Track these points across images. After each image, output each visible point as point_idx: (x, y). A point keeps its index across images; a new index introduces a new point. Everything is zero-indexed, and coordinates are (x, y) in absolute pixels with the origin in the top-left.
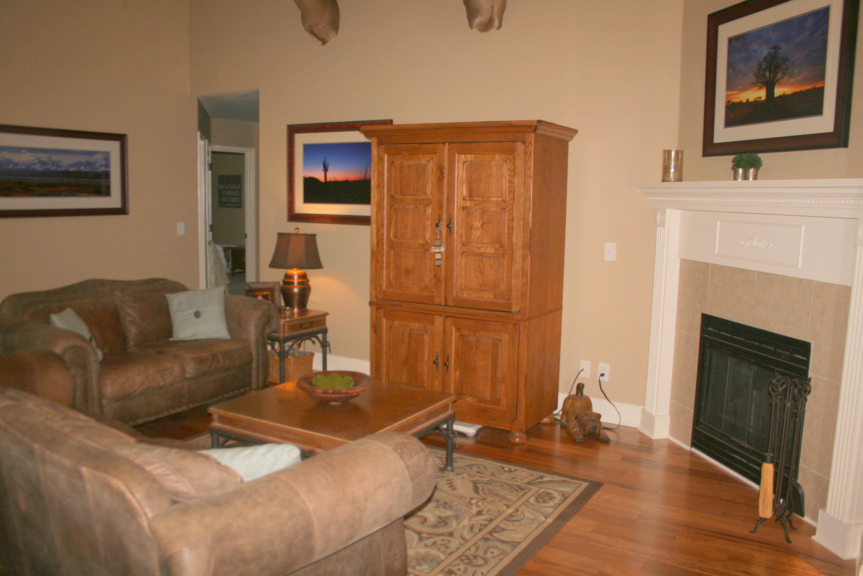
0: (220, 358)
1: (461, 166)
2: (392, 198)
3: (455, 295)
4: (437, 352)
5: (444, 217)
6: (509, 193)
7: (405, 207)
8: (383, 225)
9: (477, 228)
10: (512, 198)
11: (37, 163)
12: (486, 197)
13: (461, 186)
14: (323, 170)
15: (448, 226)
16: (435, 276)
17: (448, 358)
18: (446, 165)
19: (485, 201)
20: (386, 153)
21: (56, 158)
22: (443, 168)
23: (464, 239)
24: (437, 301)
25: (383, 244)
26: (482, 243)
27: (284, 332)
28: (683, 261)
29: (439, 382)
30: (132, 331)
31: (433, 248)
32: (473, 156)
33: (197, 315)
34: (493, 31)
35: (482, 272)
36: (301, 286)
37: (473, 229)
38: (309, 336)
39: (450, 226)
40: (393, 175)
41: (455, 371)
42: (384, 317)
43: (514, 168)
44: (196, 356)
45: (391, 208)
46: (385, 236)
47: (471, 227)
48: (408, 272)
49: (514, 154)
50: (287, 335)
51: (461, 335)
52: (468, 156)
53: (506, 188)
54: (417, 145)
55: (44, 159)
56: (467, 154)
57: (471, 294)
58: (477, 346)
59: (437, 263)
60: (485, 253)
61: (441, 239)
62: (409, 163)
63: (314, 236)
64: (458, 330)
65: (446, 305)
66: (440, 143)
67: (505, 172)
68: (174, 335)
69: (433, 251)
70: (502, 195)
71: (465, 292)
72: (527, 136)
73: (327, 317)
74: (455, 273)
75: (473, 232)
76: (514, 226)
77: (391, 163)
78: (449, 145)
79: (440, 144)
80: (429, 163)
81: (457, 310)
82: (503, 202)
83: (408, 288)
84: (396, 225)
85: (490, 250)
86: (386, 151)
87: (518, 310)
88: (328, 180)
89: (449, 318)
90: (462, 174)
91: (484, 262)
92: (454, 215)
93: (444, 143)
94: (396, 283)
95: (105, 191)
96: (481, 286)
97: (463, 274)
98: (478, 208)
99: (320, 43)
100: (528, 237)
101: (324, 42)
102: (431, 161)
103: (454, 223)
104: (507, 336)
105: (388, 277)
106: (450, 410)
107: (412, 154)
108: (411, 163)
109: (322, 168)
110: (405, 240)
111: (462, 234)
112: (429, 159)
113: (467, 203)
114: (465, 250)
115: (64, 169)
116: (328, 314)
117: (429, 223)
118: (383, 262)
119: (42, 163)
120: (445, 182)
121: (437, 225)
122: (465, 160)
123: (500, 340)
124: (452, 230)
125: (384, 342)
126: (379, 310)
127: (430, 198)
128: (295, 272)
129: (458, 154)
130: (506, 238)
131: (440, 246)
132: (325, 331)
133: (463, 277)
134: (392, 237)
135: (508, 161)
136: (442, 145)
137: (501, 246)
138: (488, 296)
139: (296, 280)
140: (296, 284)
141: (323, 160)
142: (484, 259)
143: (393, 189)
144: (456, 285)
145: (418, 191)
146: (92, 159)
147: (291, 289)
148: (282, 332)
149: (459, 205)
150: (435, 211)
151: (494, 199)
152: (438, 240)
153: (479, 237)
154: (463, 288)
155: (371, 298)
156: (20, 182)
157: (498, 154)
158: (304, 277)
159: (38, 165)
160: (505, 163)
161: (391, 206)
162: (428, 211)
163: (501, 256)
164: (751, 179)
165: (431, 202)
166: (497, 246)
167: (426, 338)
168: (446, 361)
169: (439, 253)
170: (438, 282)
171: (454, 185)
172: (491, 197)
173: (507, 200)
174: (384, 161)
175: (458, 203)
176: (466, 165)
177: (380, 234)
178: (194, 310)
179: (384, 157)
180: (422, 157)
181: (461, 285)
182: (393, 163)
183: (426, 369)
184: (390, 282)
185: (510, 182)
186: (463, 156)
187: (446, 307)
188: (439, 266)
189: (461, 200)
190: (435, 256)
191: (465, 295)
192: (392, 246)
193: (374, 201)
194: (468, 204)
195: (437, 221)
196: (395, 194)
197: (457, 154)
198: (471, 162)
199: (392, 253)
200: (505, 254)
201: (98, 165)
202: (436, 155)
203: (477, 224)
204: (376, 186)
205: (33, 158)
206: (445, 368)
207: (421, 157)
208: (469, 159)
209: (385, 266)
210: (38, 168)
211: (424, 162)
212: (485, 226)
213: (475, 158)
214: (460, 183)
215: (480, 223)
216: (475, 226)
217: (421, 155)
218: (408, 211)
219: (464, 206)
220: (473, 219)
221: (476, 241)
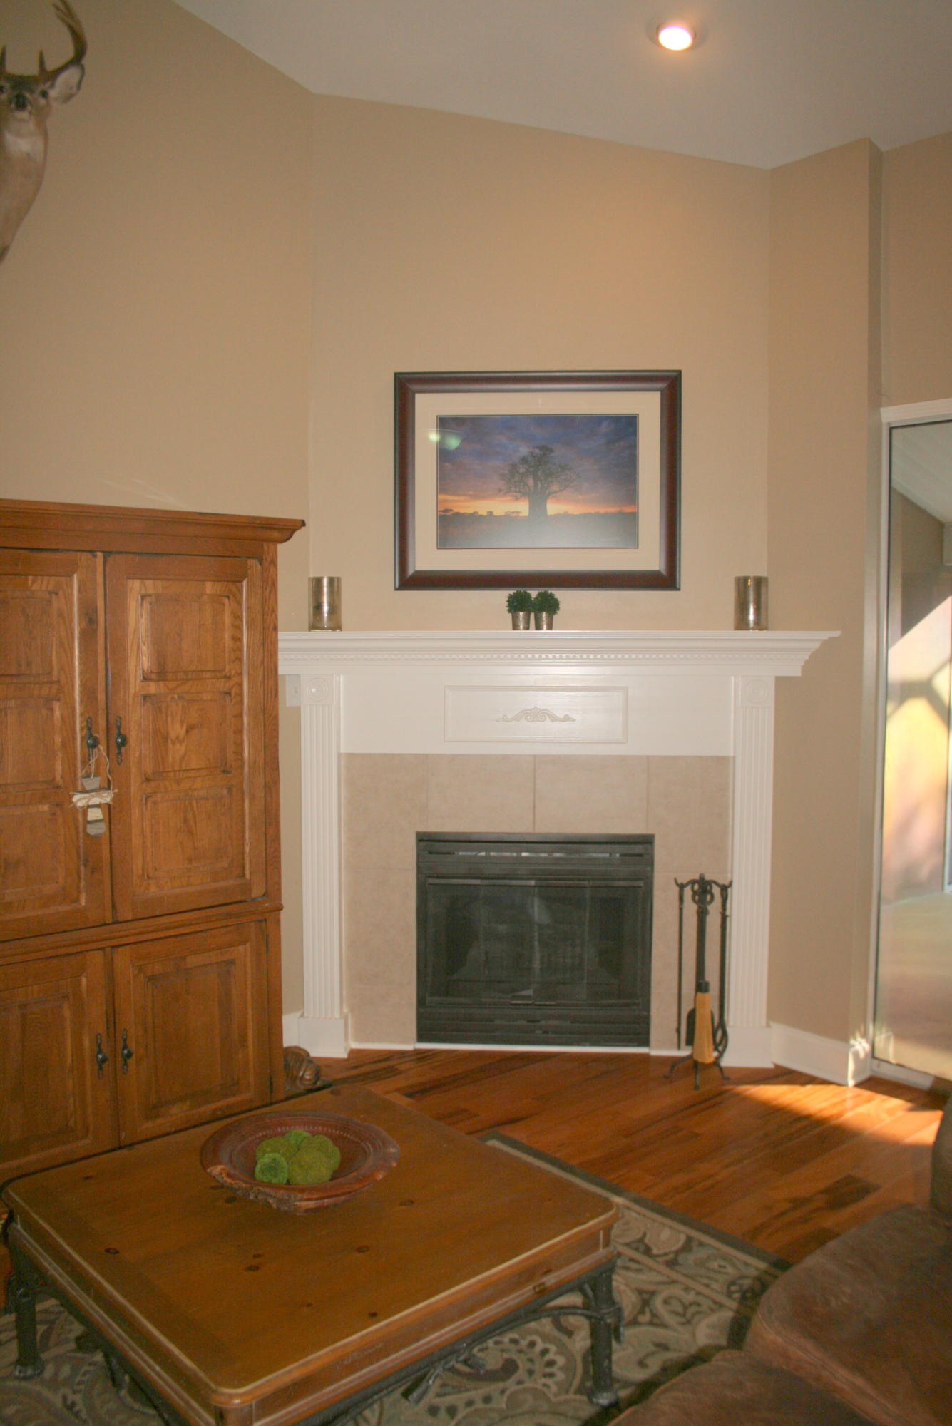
1: (138, 604)
3: (133, 895)
4: (97, 1035)
5: (101, 721)
6: (233, 661)
9: (178, 740)
10: (240, 671)
12: (196, 671)
13: (136, 651)
16: (83, 861)
17: (125, 1040)
19: (189, 680)
22: (96, 611)
23: (149, 766)
24: (91, 917)
26: (189, 770)
31: (78, 796)
32: (159, 583)
35: (191, 833)
37: (169, 741)
39: (119, 740)
47: (166, 738)
49: (242, 581)
51: (150, 980)
52: (149, 583)
53: (229, 652)
54: (23, 552)
56: (145, 578)
57: (166, 882)
58: (187, 992)
59: (91, 829)
60: (192, 790)
61: (99, 774)
64: (140, 969)
65: (115, 922)
66: (83, 551)
67: (228, 618)
70: (224, 666)
71: (152, 883)
72: (266, 548)
76: (246, 728)
79: (85, 554)
80: (53, 596)
81: (143, 926)
82: (223, 680)
85: (202, 783)
87: (262, 893)
89: (120, 949)
90: (140, 623)
91: (195, 809)
96: (189, 862)
97: (148, 844)
98: (176, 696)
104: (247, 948)
107: (5, 574)
111: (145, 755)
112: (52, 588)
113: (149, 686)
114: (152, 790)
117: (58, 739)
120: (100, 641)
123: (232, 962)
127: (60, 679)
129: (128, 578)
130: (232, 752)
131: (100, 789)
135: (229, 596)
136: (90, 555)
137: (224, 771)
138: (201, 880)
142: (196, 802)
144: (133, 871)
145: (29, 664)
149: (136, 692)
151: (208, 675)
152: (91, 776)
153: (182, 758)
154: (152, 873)
157: (210, 581)
162: (57, 712)
163: (225, 791)
165: (60, 690)
166: (219, 771)
169: (95, 806)
170: (94, 871)
172: (203, 671)
173: (230, 676)
175: (130, 688)
180: (33, 581)
181: (145, 869)
185: (236, 639)
186: (139, 583)
187: (114, 926)
189: (139, 681)
190: (85, 813)
191: (154, 890)
194: (152, 688)
197: (125, 579)
198: (158, 596)
200: (234, 786)
202: (72, 578)
206: (120, 1063)
208: (151, 591)
211: (40, 593)
213: (164, 588)
214: (133, 644)
215: (185, 728)
216: (173, 735)
217: (30, 578)
218: (6, 715)
219: (144, 693)
220: (169, 719)
221: (176, 768)
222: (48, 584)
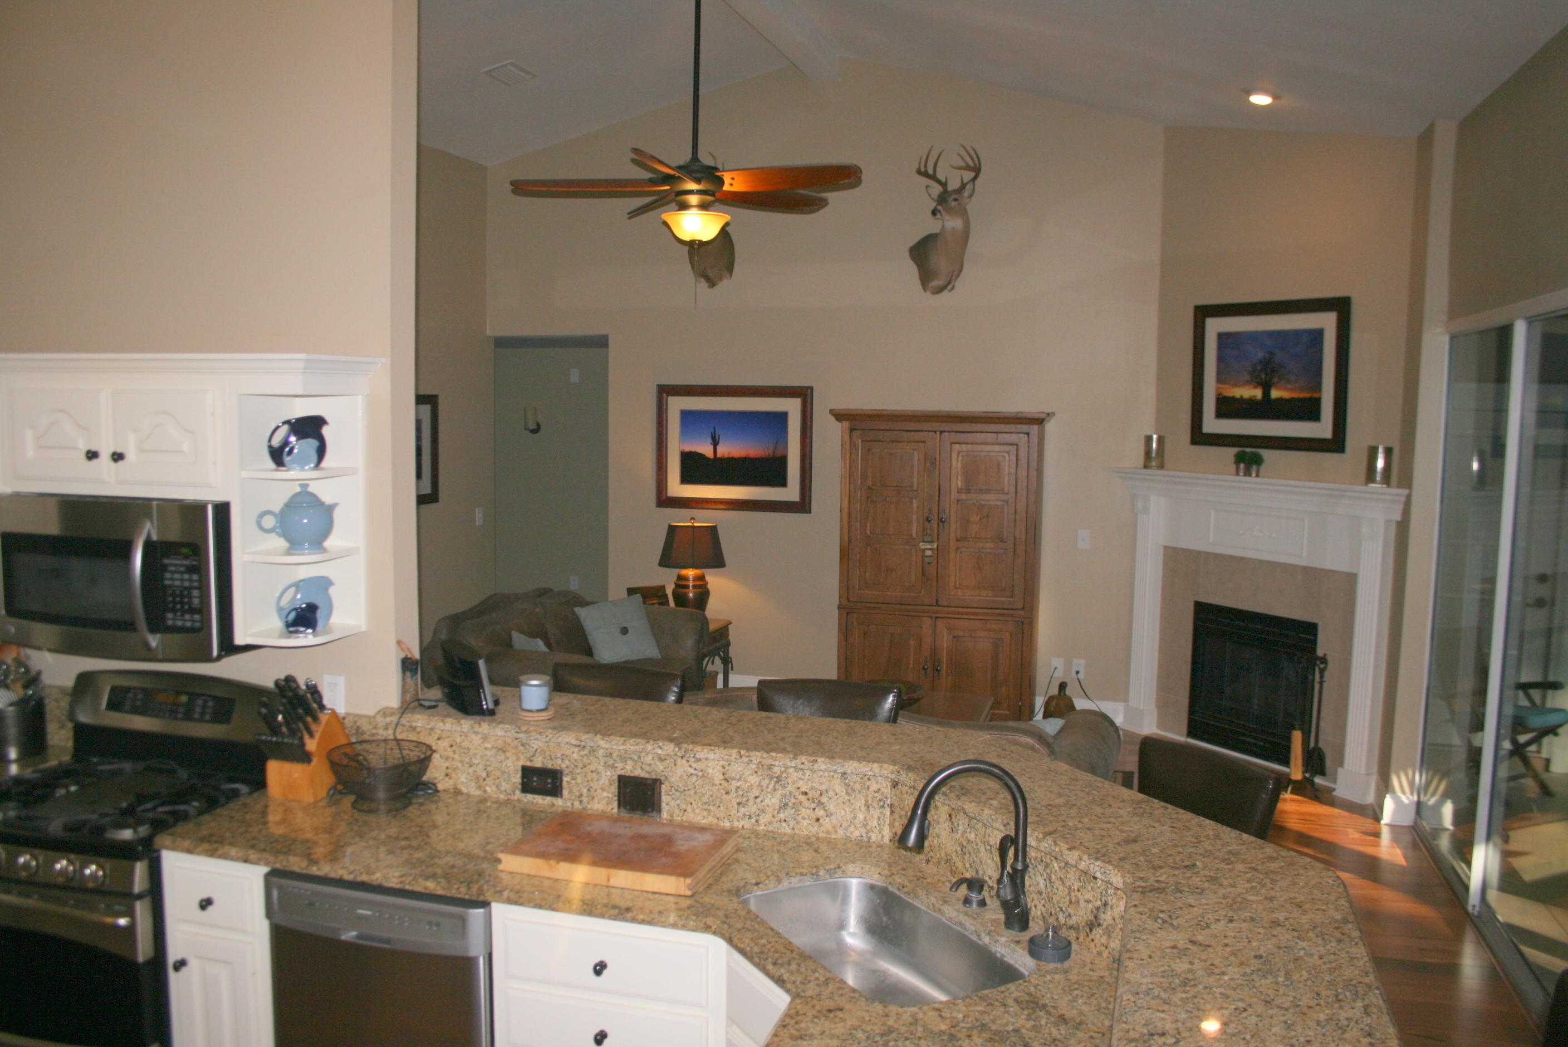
1: (955, 456)
2: (869, 489)
3: (947, 594)
4: (925, 657)
5: (935, 510)
6: (1010, 486)
7: (886, 499)
8: (856, 519)
9: (975, 523)
10: (1015, 491)
12: (986, 490)
13: (956, 478)
14: (712, 444)
15: (939, 520)
16: (923, 574)
17: (939, 663)
18: (937, 456)
19: (983, 494)
20: (860, 439)
23: (959, 534)
24: (926, 601)
25: (857, 540)
26: (980, 539)
28: (1166, 548)
31: (921, 544)
32: (969, 446)
33: (624, 631)
35: (980, 569)
36: (697, 590)
37: (970, 524)
39: (944, 520)
40: (870, 464)
41: (948, 676)
42: (857, 621)
43: (1016, 460)
45: (868, 500)
46: (859, 531)
47: (968, 521)
48: (890, 571)
49: (1017, 445)
51: (954, 637)
52: (964, 446)
54: (900, 433)
56: (963, 444)
57: (967, 592)
58: (974, 649)
59: (927, 560)
60: (983, 549)
61: (932, 535)
62: (891, 452)
64: (950, 631)
65: (937, 604)
66: (930, 432)
67: (1007, 464)
69: (922, 547)
70: (1004, 488)
71: (959, 591)
72: (1030, 427)
73: (730, 628)
74: (948, 570)
75: (970, 526)
76: (1017, 520)
78: (941, 434)
80: (914, 453)
81: (951, 610)
82: (1005, 495)
83: (889, 588)
84: (875, 520)
85: (989, 546)
87: (1021, 608)
88: (719, 455)
89: (940, 619)
90: (957, 465)
91: (984, 558)
92: (947, 509)
93: (935, 432)
94: (874, 583)
96: (979, 584)
97: (958, 571)
98: (975, 501)
100: (1033, 531)
101: (712, 284)
102: (918, 450)
103: (947, 517)
104: (1008, 635)
105: (863, 577)
107: (893, 442)
108: (893, 452)
109: (710, 441)
110: (885, 536)
111: (956, 529)
112: (914, 449)
113: (961, 495)
114: (960, 546)
117: (915, 517)
118: (855, 560)
120: (936, 473)
121: (927, 520)
122: (960, 450)
123: (1001, 640)
124: (945, 525)
125: (857, 650)
126: (851, 614)
127: (917, 490)
128: (691, 573)
129: (952, 444)
130: (1008, 532)
131: (931, 542)
132: (727, 647)
133: (958, 575)
134: (868, 532)
135: (1008, 452)
136: (933, 433)
137: (1002, 541)
138: (986, 594)
139: (692, 583)
140: (691, 587)
141: (713, 430)
142: (983, 555)
143: (870, 479)
144: (949, 584)
145: (902, 482)
147: (686, 595)
149: (952, 498)
150: (923, 504)
151: (994, 492)
152: (929, 535)
153: (976, 532)
154: (958, 586)
155: (840, 601)
158: (702, 578)
160: (1006, 455)
161: (867, 498)
162: (915, 505)
163: (1002, 551)
164: (1254, 475)
165: (918, 495)
166: (998, 541)
167: (912, 642)
168: (936, 665)
169: (930, 549)
170: (927, 581)
171: (947, 476)
172: (991, 490)
173: (1008, 493)
174: (858, 448)
175: (950, 495)
176: (962, 456)
177: (853, 529)
178: (618, 626)
179: (858, 443)
180: (905, 446)
181: (956, 584)
182: (870, 450)
183: (911, 677)
184: (866, 583)
185: (1012, 474)
186: (957, 447)
187: (937, 608)
188: (929, 563)
189: (954, 493)
191: (960, 594)
192: (867, 542)
193: (845, 493)
194: (964, 496)
195: (927, 515)
196: (872, 485)
197: (950, 444)
198: (967, 452)
199: (869, 549)
200: (1007, 549)
202: (923, 444)
203: (975, 518)
204: (848, 475)
206: (936, 673)
207: (903, 446)
208: (965, 450)
209: (857, 564)
211: (907, 452)
212: (984, 520)
213: (971, 448)
214: (955, 474)
215: (979, 517)
216: (972, 520)
217: (903, 444)
218: (890, 504)
219: (958, 498)
221: (974, 537)
222: (913, 447)
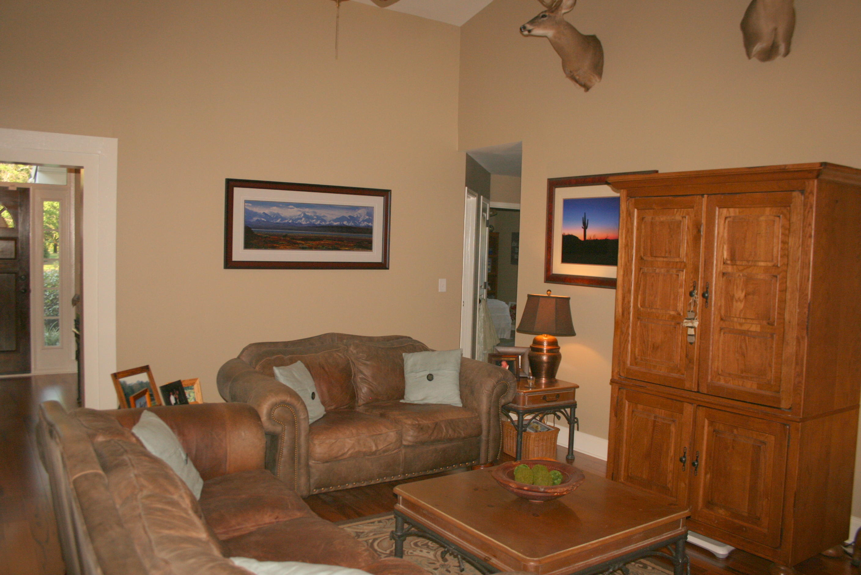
0: (443, 426)
1: (723, 222)
2: (641, 260)
3: (709, 380)
4: (685, 447)
5: (700, 284)
6: (781, 257)
7: (655, 270)
8: (629, 291)
9: (739, 300)
10: (786, 263)
11: (303, 217)
12: (752, 261)
13: (722, 248)
14: (583, 228)
15: (703, 295)
16: (687, 356)
17: (697, 457)
18: (704, 221)
19: (751, 266)
20: (635, 208)
21: (321, 213)
22: (701, 225)
23: (723, 312)
24: (687, 385)
25: (629, 313)
26: (745, 319)
27: (524, 404)
29: (685, 484)
30: (364, 390)
31: (685, 321)
32: (737, 210)
33: (430, 378)
34: (779, 60)
35: (743, 355)
36: (550, 354)
37: (734, 300)
38: (554, 410)
39: (706, 295)
40: (643, 234)
41: (706, 474)
42: (626, 399)
43: (790, 226)
44: (417, 422)
45: (640, 271)
46: (632, 304)
47: (732, 297)
48: (655, 348)
49: (790, 206)
50: (527, 406)
51: (714, 431)
52: (731, 210)
53: (778, 251)
54: (670, 198)
55: (309, 214)
56: (730, 208)
57: (730, 381)
58: (733, 448)
59: (691, 339)
60: (748, 331)
61: (694, 311)
62: (662, 219)
63: (568, 299)
64: (711, 423)
65: (698, 392)
67: (778, 230)
68: (405, 397)
69: (686, 325)
70: (773, 259)
71: (722, 378)
72: (807, 183)
73: (577, 390)
74: (711, 353)
75: (734, 303)
76: (787, 300)
77: (641, 219)
78: (708, 197)
79: (698, 196)
80: (684, 219)
81: (712, 399)
82: (774, 268)
83: (655, 367)
84: (644, 293)
85: (755, 328)
86: (636, 206)
87: (788, 407)
88: (587, 238)
89: (700, 408)
90: (723, 233)
91: (747, 342)
92: (712, 283)
93: (702, 195)
94: (642, 360)
95: (367, 245)
96: (742, 372)
97: (720, 355)
98: (741, 275)
99: (583, 89)
100: (805, 313)
101: (587, 88)
102: (687, 217)
103: (712, 292)
104: (773, 438)
105: (633, 352)
106: (680, 528)
107: (664, 209)
108: (663, 218)
109: (582, 225)
110: (654, 310)
111: (721, 306)
112: (684, 215)
113: (728, 268)
114: (724, 326)
115: (328, 223)
116: (578, 387)
117: (682, 291)
118: (629, 334)
119: (307, 217)
120: (703, 241)
121: (691, 294)
122: (728, 215)
123: (764, 443)
124: (709, 301)
125: (625, 428)
126: (622, 390)
127: (685, 261)
128: (545, 338)
129: (719, 208)
130: (776, 314)
131: (694, 319)
132: (573, 406)
133: (720, 359)
134: (639, 306)
135: (781, 216)
136: (700, 197)
137: (768, 324)
138: (750, 386)
139: (545, 347)
140: (545, 352)
141: (584, 216)
142: (747, 338)
143: (642, 249)
144: (711, 368)
145: (670, 252)
146: (355, 214)
147: (540, 357)
148: (521, 403)
149: (719, 270)
150: (690, 277)
151: (762, 264)
152: (692, 312)
153: (741, 311)
154: (720, 372)
155: (613, 376)
156: (286, 236)
157: (770, 207)
158: (554, 344)
159: (303, 219)
160: (777, 219)
161: (639, 269)
162: (682, 277)
163: (769, 335)
165: (685, 266)
166: (765, 323)
167: (673, 429)
168: (695, 459)
169: (691, 327)
170: (690, 362)
171: (713, 245)
172: (759, 261)
173: (779, 265)
174: (633, 216)
175: (716, 267)
176: (728, 222)
177: (626, 300)
178: (428, 373)
179: (634, 212)
180: (677, 212)
181: (718, 368)
182: (643, 219)
183: (670, 466)
184: (635, 359)
185: (784, 243)
186: (725, 211)
187: (698, 394)
188: (691, 343)
189: (721, 264)
190: (687, 331)
191: (722, 382)
192: (638, 316)
193: (621, 264)
194: (730, 269)
195: (691, 289)
196: (644, 255)
197: (717, 209)
198: (735, 217)
199: (639, 324)
200: (774, 334)
201: (361, 220)
202: (692, 209)
203: (740, 294)
204: (624, 246)
205: (299, 213)
206: (694, 468)
207: (675, 212)
208: (732, 214)
209: (630, 339)
210: (304, 222)
211: (678, 218)
212: (750, 297)
213: (739, 212)
214: (720, 243)
215: (744, 294)
216: (737, 296)
217: (676, 210)
218: (659, 276)
219: (724, 271)
220: (735, 287)
221: (737, 316)
222: (683, 213)
